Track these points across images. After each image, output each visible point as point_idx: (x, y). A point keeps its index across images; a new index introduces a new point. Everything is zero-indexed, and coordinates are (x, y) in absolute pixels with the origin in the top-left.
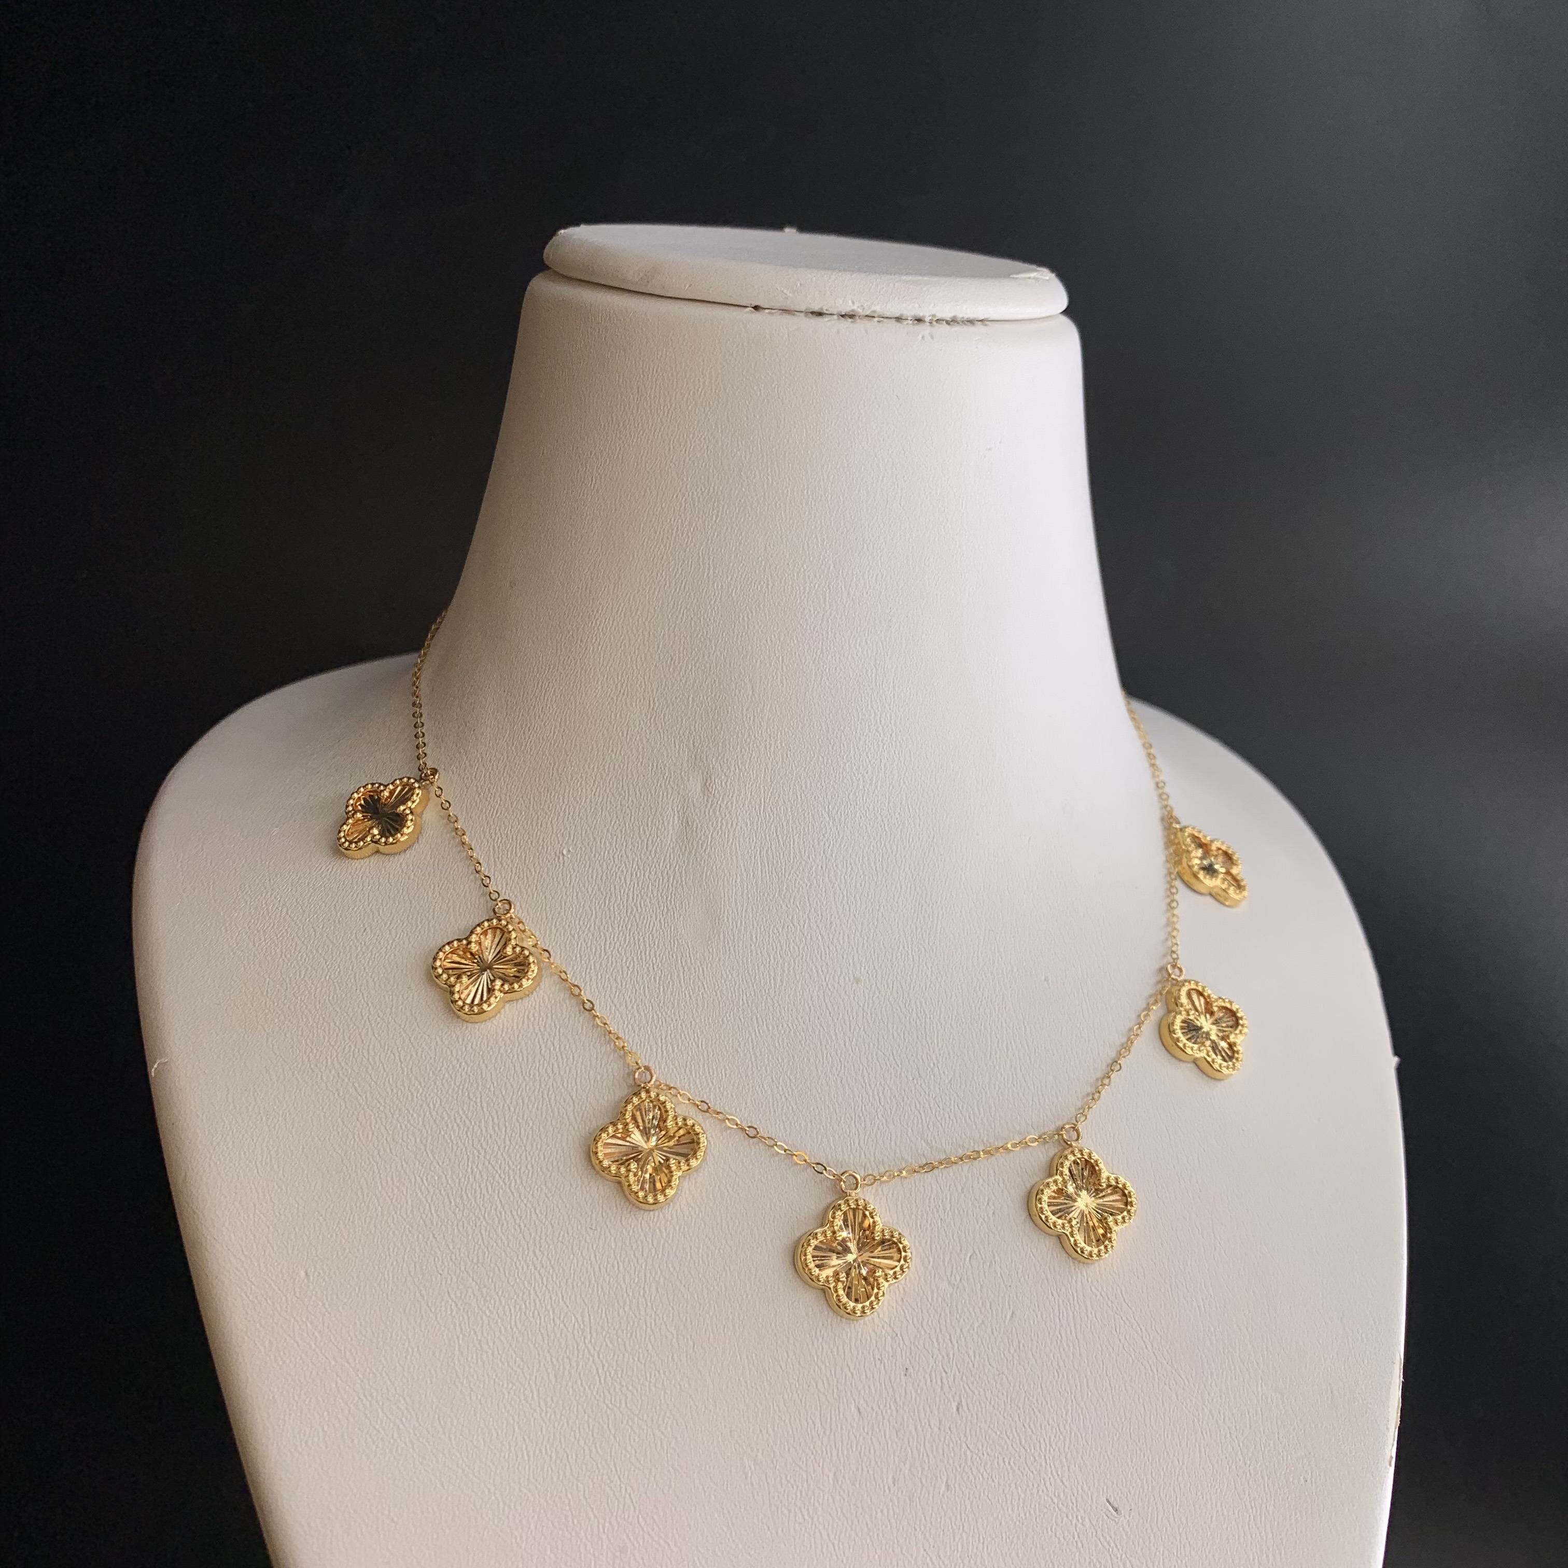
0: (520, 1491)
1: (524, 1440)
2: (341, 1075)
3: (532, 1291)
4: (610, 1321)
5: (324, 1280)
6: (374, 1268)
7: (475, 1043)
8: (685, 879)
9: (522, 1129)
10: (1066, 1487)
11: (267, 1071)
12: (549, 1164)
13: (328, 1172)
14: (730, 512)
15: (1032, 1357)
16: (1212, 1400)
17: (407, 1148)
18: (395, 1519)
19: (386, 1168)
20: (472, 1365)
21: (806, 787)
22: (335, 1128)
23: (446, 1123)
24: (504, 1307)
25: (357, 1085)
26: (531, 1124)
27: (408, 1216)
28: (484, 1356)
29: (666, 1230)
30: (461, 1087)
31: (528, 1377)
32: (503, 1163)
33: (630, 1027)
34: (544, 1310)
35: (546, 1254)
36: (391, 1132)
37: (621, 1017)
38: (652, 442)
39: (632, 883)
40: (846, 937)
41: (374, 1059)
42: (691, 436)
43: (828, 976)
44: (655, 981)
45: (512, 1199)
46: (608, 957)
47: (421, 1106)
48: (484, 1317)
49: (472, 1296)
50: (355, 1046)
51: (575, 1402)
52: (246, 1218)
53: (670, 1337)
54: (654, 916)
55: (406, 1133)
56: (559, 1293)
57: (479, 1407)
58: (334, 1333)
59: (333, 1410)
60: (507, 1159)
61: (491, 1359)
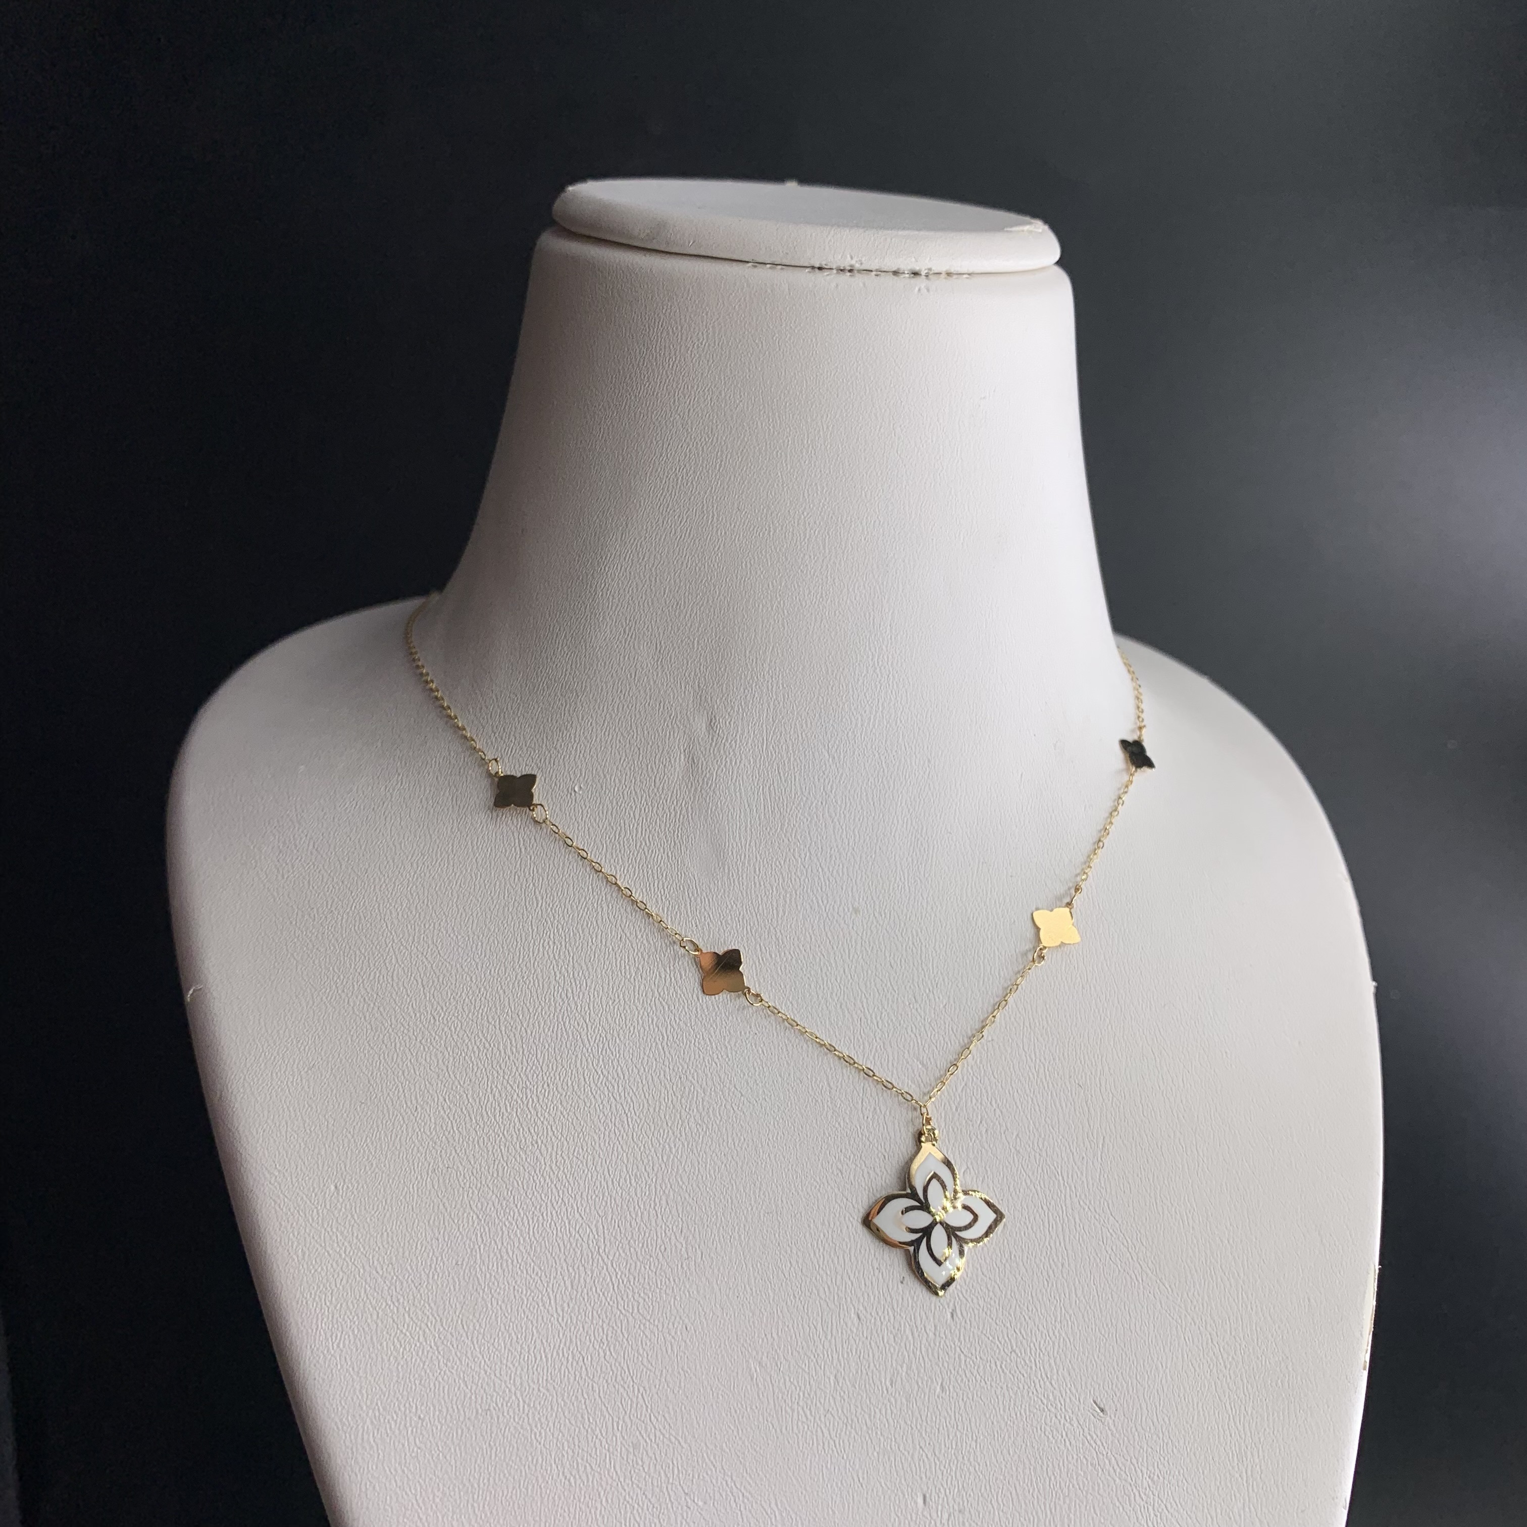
0: (539, 1390)
1: (542, 1343)
2: (367, 998)
5: (353, 1193)
6: (400, 1182)
7: (493, 970)
8: (692, 814)
9: (539, 1051)
10: (1055, 1389)
11: (297, 996)
13: (356, 1091)
14: (733, 462)
15: (1023, 1268)
16: (1195, 1308)
17: (430, 1069)
18: (422, 1416)
19: (410, 1089)
21: (807, 725)
22: (362, 1050)
24: (523, 1218)
25: (381, 1009)
27: (431, 1134)
29: (675, 1146)
30: (481, 1011)
31: (546, 1285)
32: (521, 1083)
33: (640, 954)
34: (560, 1221)
35: (562, 1169)
37: (632, 945)
38: (657, 394)
39: (641, 819)
40: (845, 870)
42: (696, 387)
43: (828, 906)
45: (529, 1117)
47: (443, 1030)
48: (504, 1228)
49: (493, 1209)
51: (590, 1308)
52: (279, 1135)
53: (679, 1246)
55: (428, 1055)
56: (575, 1206)
57: (500, 1312)
58: (363, 1243)
59: (362, 1315)
60: (524, 1079)
61: (510, 1267)
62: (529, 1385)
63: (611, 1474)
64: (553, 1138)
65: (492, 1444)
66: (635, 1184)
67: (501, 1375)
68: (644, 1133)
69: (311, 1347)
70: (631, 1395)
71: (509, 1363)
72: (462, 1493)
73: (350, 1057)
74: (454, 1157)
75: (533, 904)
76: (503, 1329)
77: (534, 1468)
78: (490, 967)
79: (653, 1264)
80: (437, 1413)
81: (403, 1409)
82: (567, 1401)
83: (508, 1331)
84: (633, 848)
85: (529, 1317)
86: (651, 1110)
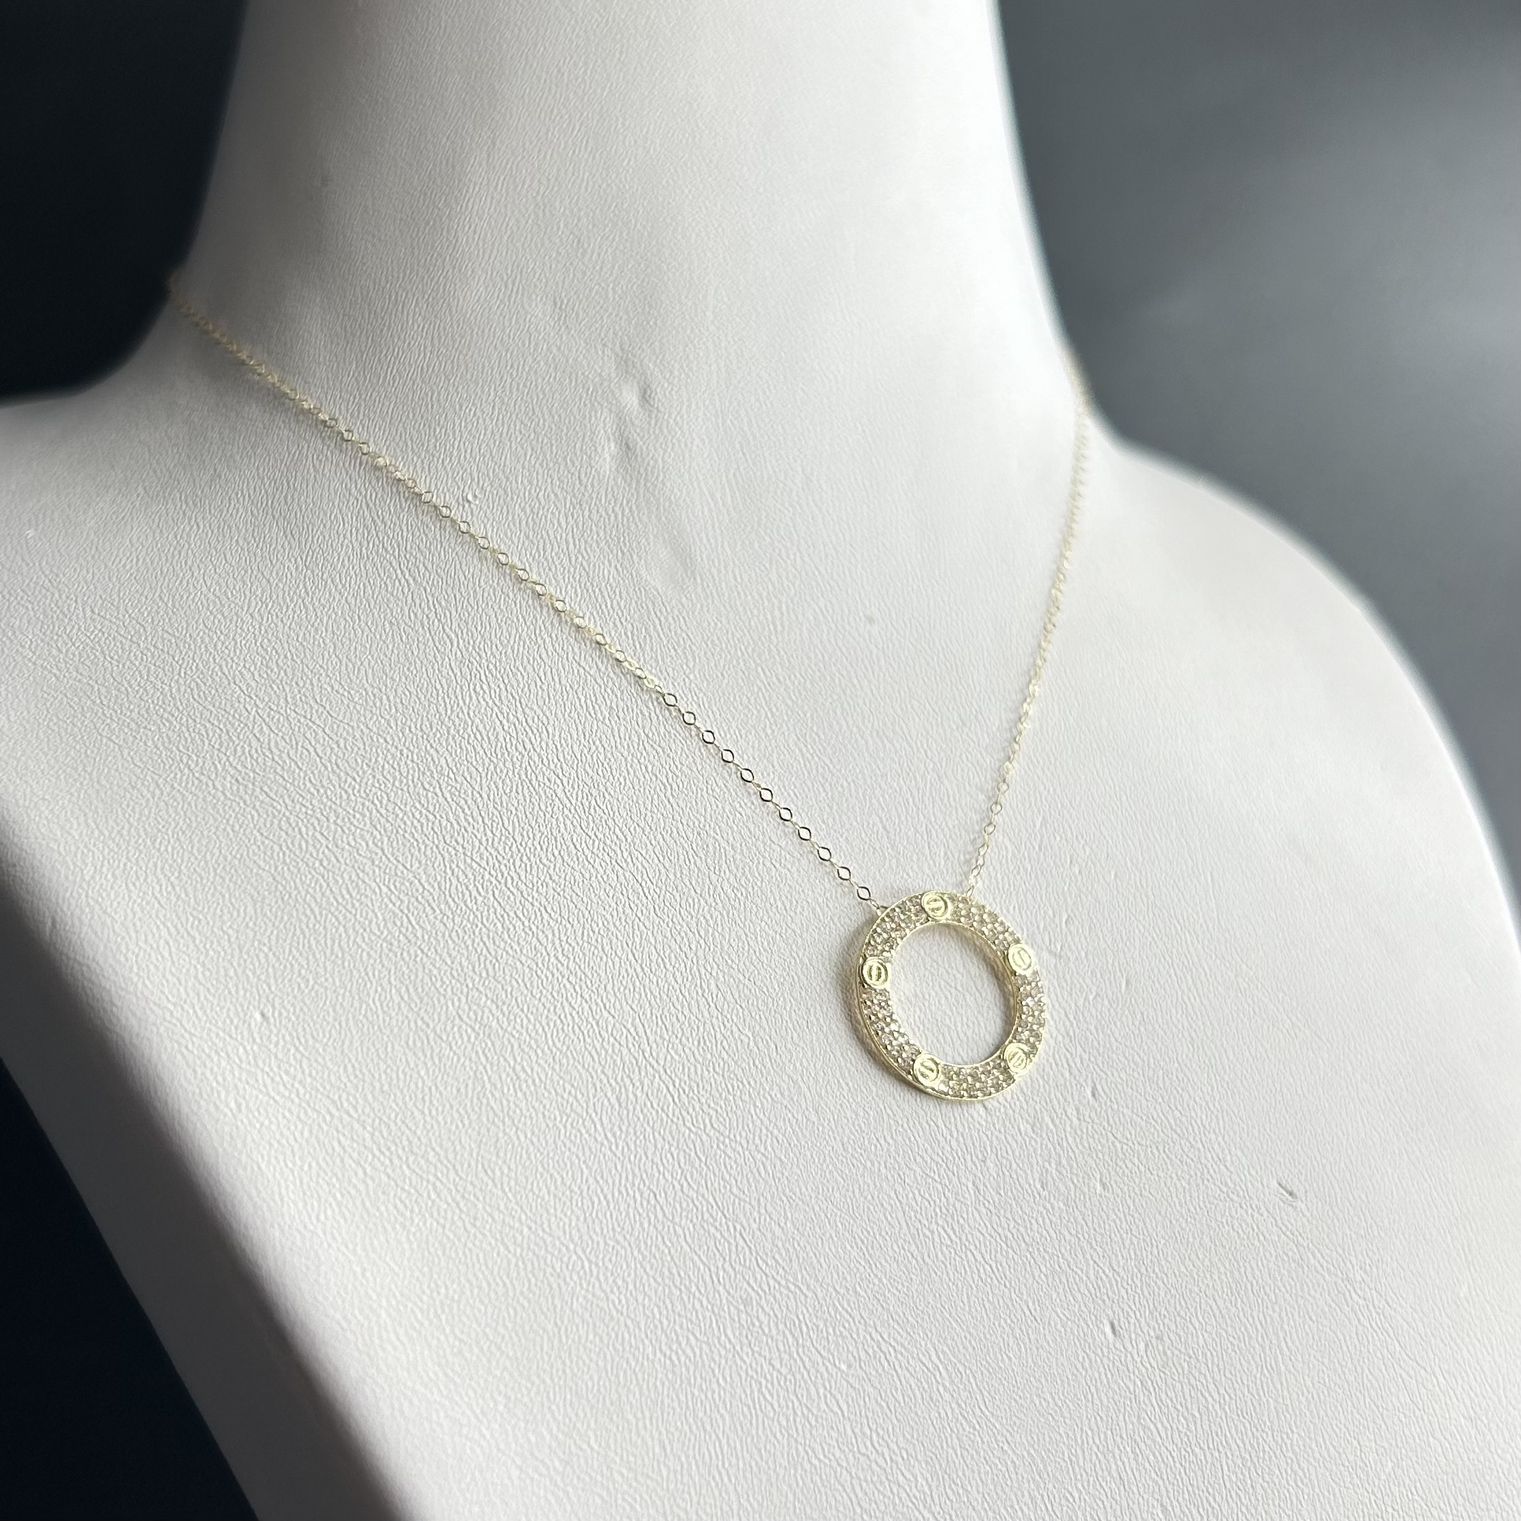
0: (606, 1243)
1: (597, 1182)
2: (239, 778)
3: (565, 1004)
4: (670, 1028)
5: (290, 1020)
6: (353, 998)
7: (413, 726)
9: (504, 818)
13: (258, 893)
16: (1361, 1063)
17: (360, 855)
18: (456, 1297)
19: (337, 881)
20: (512, 1099)
21: (770, 392)
22: (252, 842)
23: (402, 819)
24: (535, 1026)
25: (266, 789)
26: (514, 812)
27: (382, 933)
28: (524, 1086)
29: (712, 918)
30: (410, 777)
31: (585, 1105)
33: (610, 692)
34: (585, 1023)
35: (572, 958)
37: (595, 680)
41: (280, 757)
43: (835, 616)
44: (628, 637)
47: (363, 804)
48: (512, 1040)
49: (491, 1018)
51: (648, 1129)
52: (160, 959)
53: (746, 1040)
54: (607, 563)
55: (351, 837)
56: (599, 1001)
57: (531, 1148)
58: (321, 1081)
59: (343, 1175)
60: (494, 854)
61: (532, 1088)
62: (591, 1237)
63: (722, 1342)
64: (552, 923)
65: (559, 1323)
66: (671, 969)
67: (551, 1229)
68: (668, 904)
69: (279, 1225)
70: (726, 1236)
71: (558, 1212)
72: (532, 1394)
73: (238, 851)
74: (422, 959)
75: (445, 643)
76: (540, 1169)
77: (621, 1348)
78: (408, 723)
79: (717, 1065)
80: (476, 1291)
81: (428, 1291)
82: (645, 1253)
83: (548, 1171)
84: (566, 562)
85: (574, 1149)
86: (672, 876)
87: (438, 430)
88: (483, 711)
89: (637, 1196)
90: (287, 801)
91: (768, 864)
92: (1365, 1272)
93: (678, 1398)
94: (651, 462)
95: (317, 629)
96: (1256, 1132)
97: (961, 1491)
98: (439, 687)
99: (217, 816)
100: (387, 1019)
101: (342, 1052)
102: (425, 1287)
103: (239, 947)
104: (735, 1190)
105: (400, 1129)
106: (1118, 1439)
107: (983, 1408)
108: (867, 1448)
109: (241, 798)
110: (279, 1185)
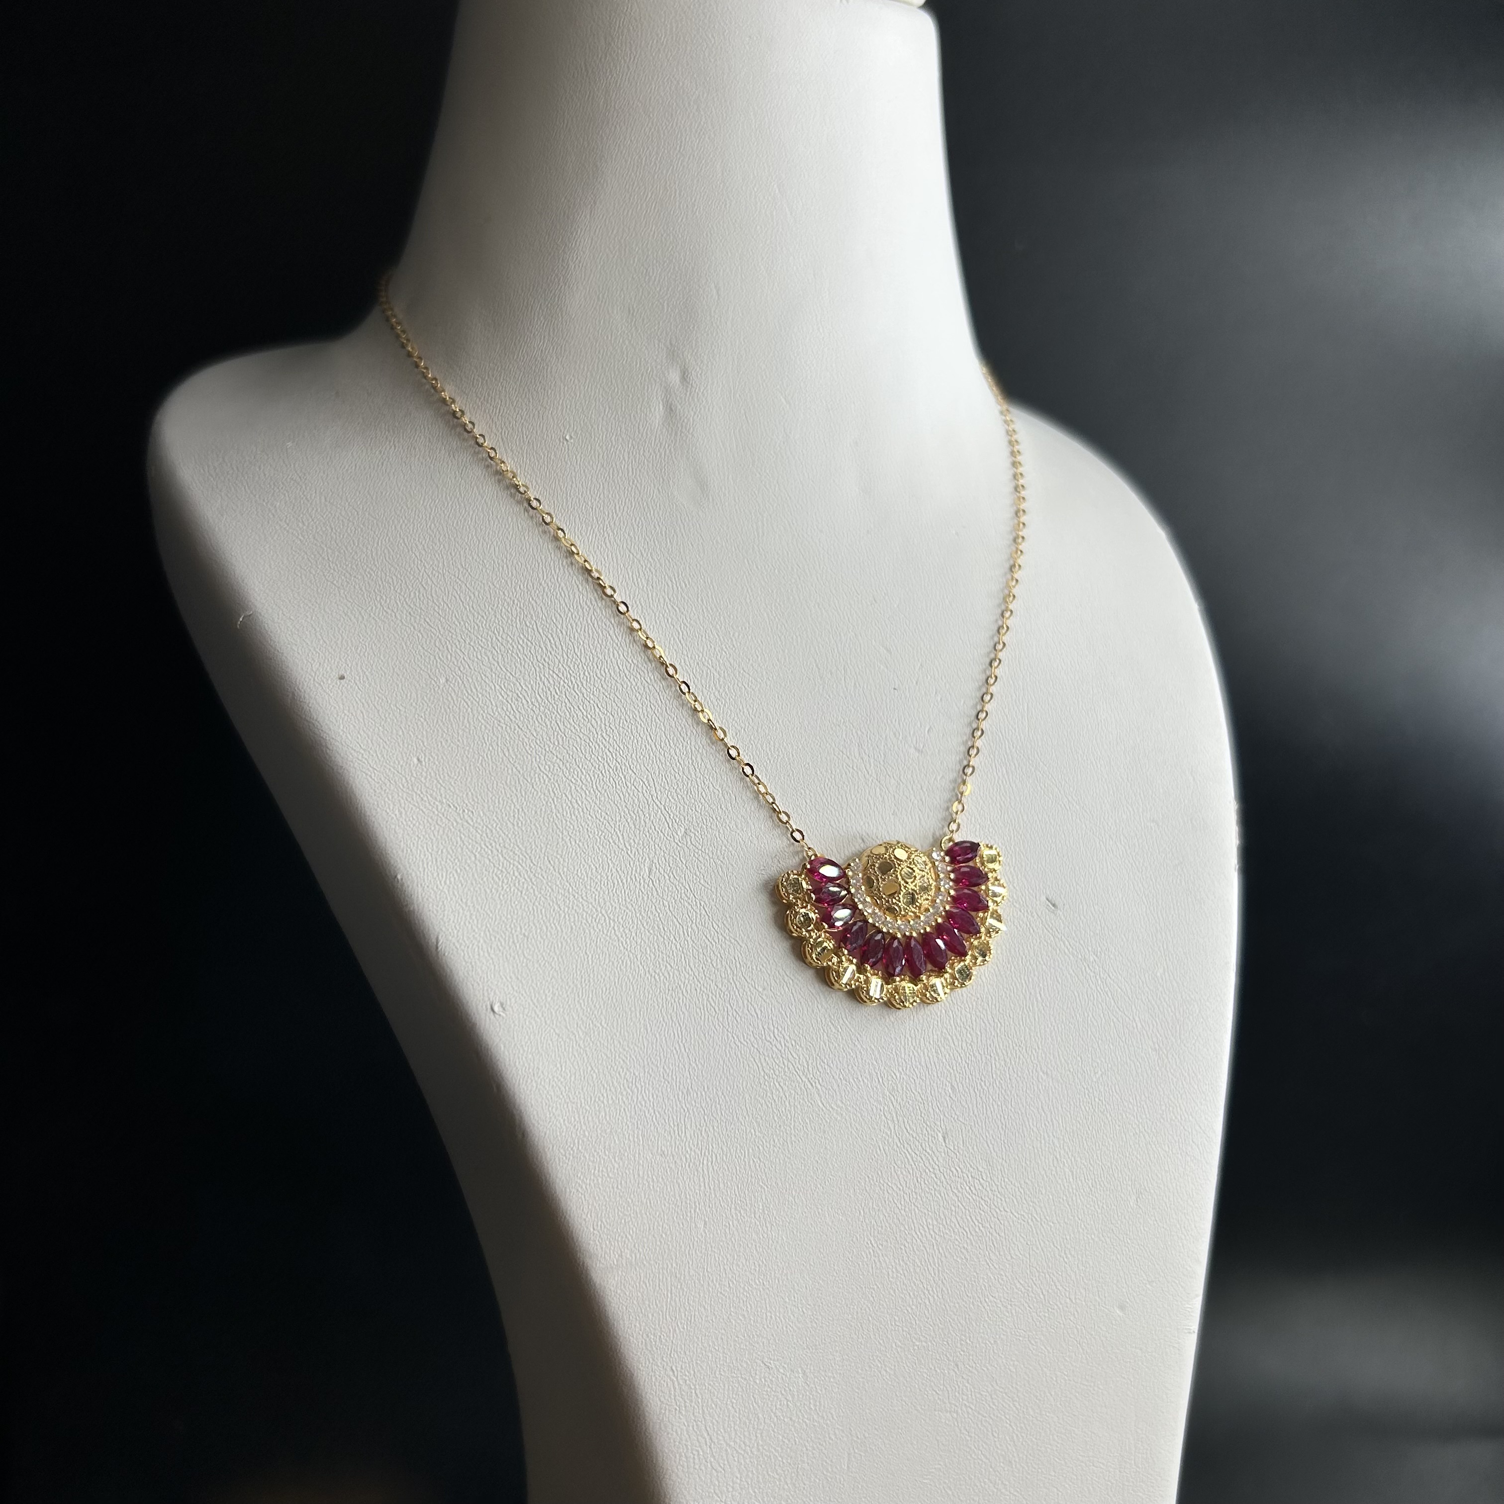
3: (606, 764)
12: (602, 672)
23: (511, 644)
26: (582, 643)
36: (466, 654)
41: (438, 600)
44: (662, 535)
46: (620, 518)
50: (419, 591)
54: (652, 485)
87: (550, 391)
88: (566, 578)
89: (642, 881)
90: (440, 628)
91: (740, 685)
92: (1096, 956)
93: (657, 1000)
94: (686, 420)
95: (465, 519)
96: (1036, 867)
97: (826, 1067)
98: (540, 561)
99: (396, 635)
100: (495, 767)
101: (466, 785)
102: (508, 927)
103: (406, 717)
104: (702, 881)
105: (498, 833)
106: (927, 1044)
107: (845, 1019)
108: (771, 1038)
109: (412, 625)
110: (423, 861)
